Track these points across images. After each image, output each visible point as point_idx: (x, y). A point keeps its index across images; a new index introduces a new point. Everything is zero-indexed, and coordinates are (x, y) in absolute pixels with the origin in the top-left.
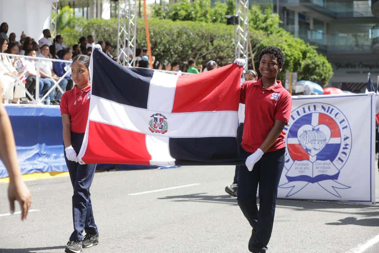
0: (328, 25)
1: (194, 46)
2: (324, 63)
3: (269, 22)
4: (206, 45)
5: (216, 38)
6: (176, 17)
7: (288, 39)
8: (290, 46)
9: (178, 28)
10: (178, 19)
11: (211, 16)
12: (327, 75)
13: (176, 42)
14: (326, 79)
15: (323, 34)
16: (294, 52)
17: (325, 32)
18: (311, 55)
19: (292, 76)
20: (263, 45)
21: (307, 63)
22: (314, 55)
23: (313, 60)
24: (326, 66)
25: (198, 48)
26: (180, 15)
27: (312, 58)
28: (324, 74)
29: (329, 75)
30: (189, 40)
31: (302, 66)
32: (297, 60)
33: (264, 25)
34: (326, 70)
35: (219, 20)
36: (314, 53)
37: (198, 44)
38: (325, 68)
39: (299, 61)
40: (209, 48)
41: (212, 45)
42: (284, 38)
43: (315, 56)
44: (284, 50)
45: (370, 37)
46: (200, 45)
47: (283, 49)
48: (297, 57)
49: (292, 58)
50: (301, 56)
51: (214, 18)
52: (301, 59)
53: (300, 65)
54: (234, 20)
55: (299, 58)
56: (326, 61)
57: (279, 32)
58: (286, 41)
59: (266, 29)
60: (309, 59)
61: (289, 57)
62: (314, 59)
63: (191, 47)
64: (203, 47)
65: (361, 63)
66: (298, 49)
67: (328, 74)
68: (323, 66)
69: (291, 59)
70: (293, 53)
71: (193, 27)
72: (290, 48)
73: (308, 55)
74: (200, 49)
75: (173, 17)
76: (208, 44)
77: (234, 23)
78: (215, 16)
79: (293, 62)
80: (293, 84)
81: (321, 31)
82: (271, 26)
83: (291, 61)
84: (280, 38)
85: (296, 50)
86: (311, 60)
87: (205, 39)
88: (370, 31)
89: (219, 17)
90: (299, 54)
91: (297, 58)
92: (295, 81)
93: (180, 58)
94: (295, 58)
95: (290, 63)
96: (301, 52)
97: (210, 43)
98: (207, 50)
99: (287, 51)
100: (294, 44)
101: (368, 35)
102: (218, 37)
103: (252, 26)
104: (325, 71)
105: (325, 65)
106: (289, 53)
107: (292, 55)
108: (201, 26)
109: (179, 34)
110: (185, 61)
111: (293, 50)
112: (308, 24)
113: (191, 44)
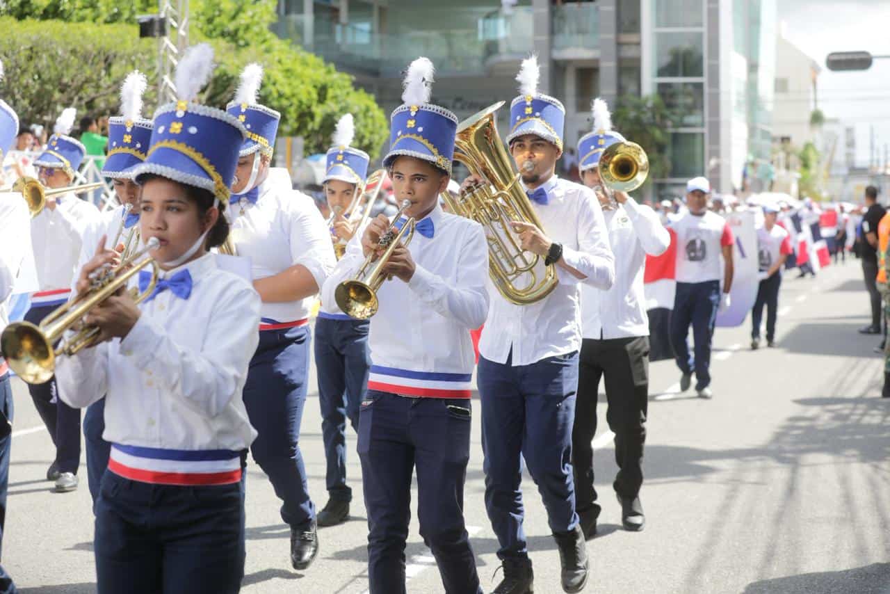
0: (382, 10)
1: (66, 80)
2: (367, 110)
3: (243, 19)
4: (95, 77)
5: (118, 59)
6: (27, 10)
7: (283, 57)
8: (289, 74)
9: (29, 38)
10: (30, 14)
11: (107, 5)
12: (376, 137)
13: (24, 72)
14: (374, 145)
15: (371, 32)
16: (297, 87)
17: (376, 28)
18: (338, 92)
19: (292, 147)
20: (225, 74)
21: (329, 111)
22: (345, 92)
23: (343, 104)
24: (372, 117)
25: (75, 84)
26: (34, 7)
27: (340, 99)
28: (368, 135)
29: (381, 138)
30: (56, 69)
31: (318, 119)
32: (304, 107)
33: (231, 27)
34: (374, 124)
35: (126, 15)
36: (344, 87)
37: (75, 76)
38: (370, 121)
39: (309, 107)
40: (102, 83)
41: (109, 74)
42: (276, 55)
43: (348, 94)
44: (274, 84)
45: (480, 37)
46: (81, 78)
47: (272, 80)
48: (304, 98)
49: (295, 101)
50: (315, 96)
51: (115, 10)
52: (314, 104)
53: (312, 116)
54: (157, 27)
55: (310, 100)
56: (374, 106)
57: (264, 41)
58: (280, 62)
59: (233, 36)
60: (334, 100)
61: (287, 99)
62: (344, 101)
63: (60, 84)
64: (87, 81)
65: (458, 100)
66: (307, 81)
67: (378, 134)
68: (365, 116)
69: (291, 105)
70: (296, 91)
71: (64, 36)
72: (288, 77)
73: (330, 93)
74: (80, 89)
75: (20, 9)
76: (99, 75)
77: (157, 34)
78: (116, 7)
79: (296, 110)
80: (295, 163)
81: (366, 26)
82: (247, 28)
83: (292, 109)
84: (267, 55)
85: (303, 83)
86: (337, 102)
87: (92, 64)
88: (480, 22)
89: (125, 9)
90: (309, 93)
91: (304, 100)
92: (298, 157)
93: (35, 109)
94: (301, 102)
95: (289, 113)
96: (315, 87)
97: (103, 73)
98: (98, 87)
99: (282, 85)
100: (299, 69)
101: (476, 34)
102: (121, 58)
103: (201, 29)
104: (370, 127)
105: (370, 114)
106: (287, 91)
107: (293, 95)
108: (83, 35)
109: (32, 55)
110: (47, 115)
111: (296, 83)
112: (336, 11)
113: (60, 77)
